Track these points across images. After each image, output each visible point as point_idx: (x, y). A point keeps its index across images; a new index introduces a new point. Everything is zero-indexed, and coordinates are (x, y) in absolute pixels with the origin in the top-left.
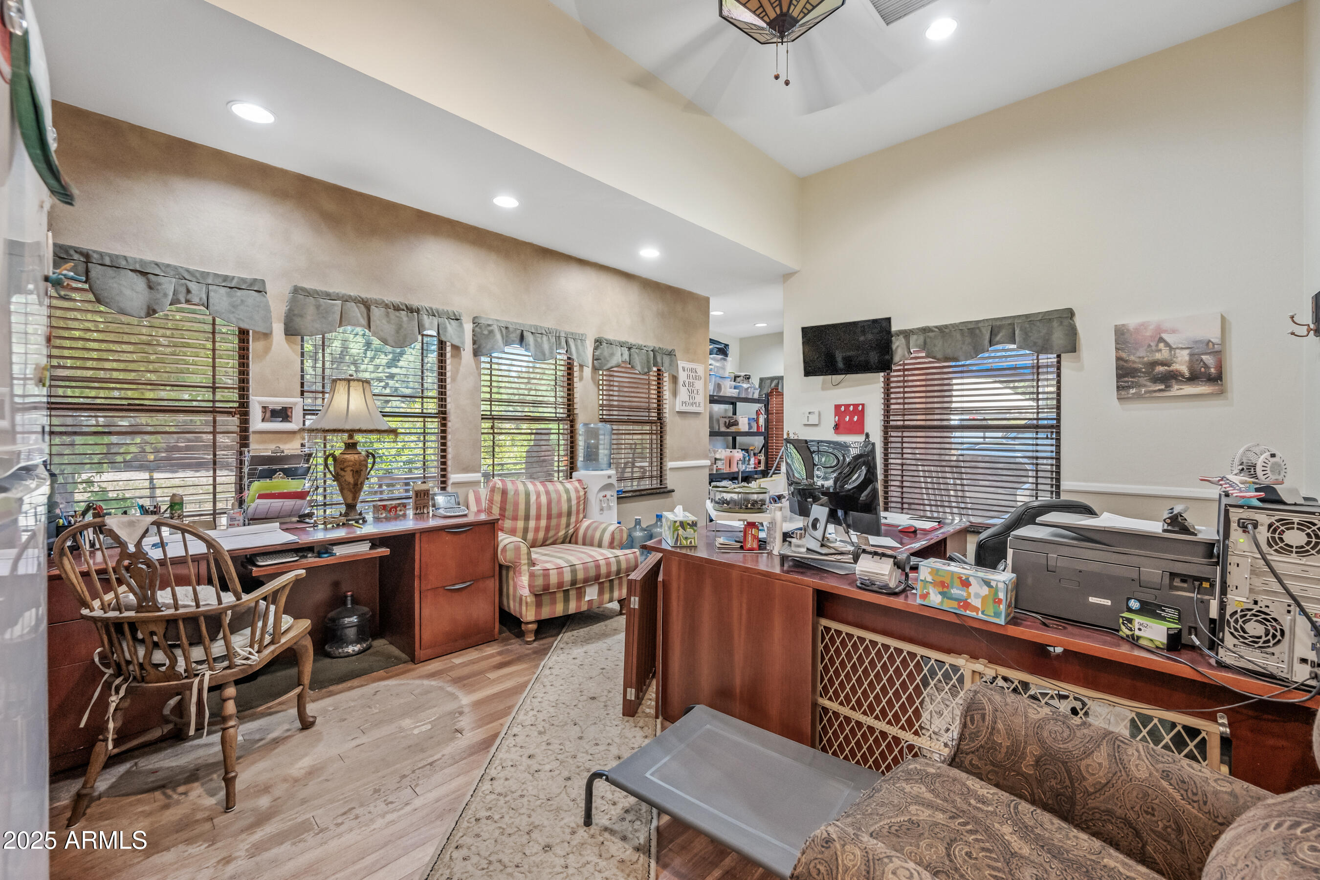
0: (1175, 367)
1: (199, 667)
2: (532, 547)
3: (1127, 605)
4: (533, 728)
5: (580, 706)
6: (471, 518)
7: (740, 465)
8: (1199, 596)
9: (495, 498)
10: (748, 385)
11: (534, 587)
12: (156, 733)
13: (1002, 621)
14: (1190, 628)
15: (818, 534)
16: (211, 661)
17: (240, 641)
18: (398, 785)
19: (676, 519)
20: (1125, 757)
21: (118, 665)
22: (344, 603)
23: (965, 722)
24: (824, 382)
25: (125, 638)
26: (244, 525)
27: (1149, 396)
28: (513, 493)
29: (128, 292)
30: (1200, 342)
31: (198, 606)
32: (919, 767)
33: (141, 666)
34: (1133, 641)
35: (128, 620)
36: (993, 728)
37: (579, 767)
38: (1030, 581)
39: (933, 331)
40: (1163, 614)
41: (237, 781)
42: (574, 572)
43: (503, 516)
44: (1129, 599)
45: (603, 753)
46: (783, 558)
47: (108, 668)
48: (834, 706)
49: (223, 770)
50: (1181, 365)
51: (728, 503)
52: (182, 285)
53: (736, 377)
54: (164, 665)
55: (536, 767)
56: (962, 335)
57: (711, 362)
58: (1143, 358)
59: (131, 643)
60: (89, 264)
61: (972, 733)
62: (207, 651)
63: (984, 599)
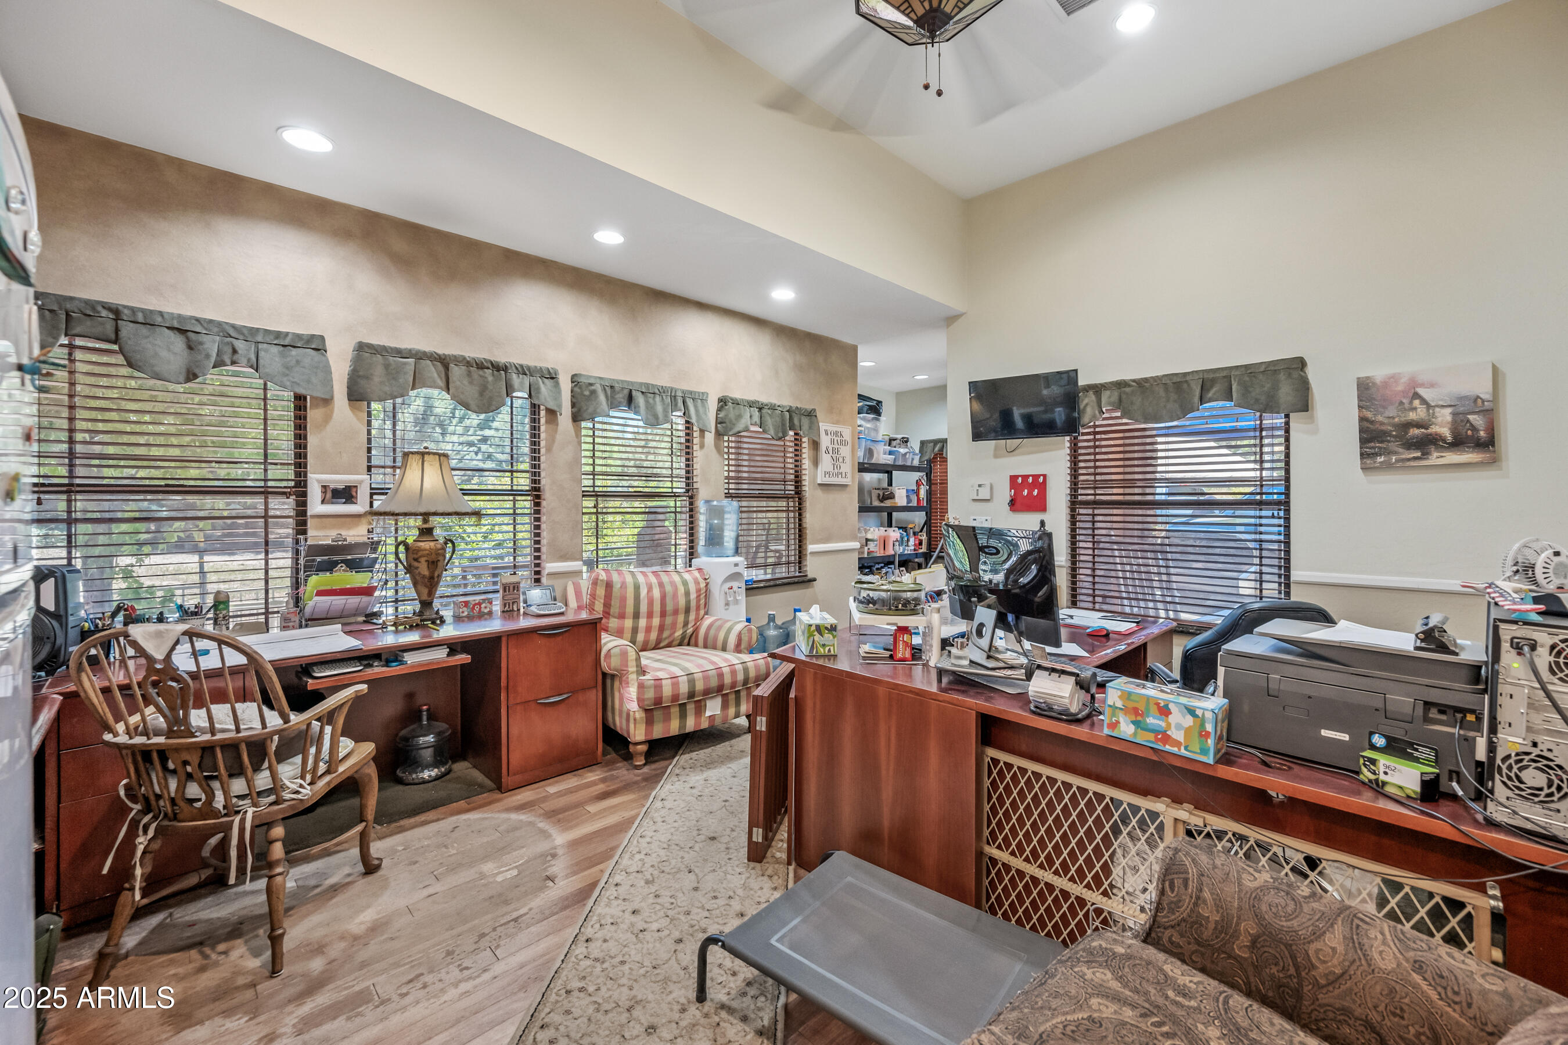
0: (1434, 429)
1: (241, 803)
2: (642, 650)
3: (1370, 741)
4: (640, 875)
5: (697, 848)
6: (570, 617)
7: (897, 547)
8: (1462, 732)
9: (598, 592)
10: (906, 450)
11: (643, 700)
12: (192, 880)
13: (1210, 760)
14: (1451, 772)
15: (984, 642)
16: (255, 795)
17: (288, 771)
18: (475, 946)
19: (812, 622)
20: (1365, 940)
21: (146, 799)
22: (419, 719)
23: (1163, 888)
24: (996, 448)
25: (154, 769)
26: (301, 627)
27: (1403, 466)
28: (619, 586)
29: (164, 354)
30: (1466, 398)
31: (238, 730)
32: (1104, 945)
33: (173, 801)
34: (1378, 788)
35: (156, 747)
36: (1198, 898)
37: (692, 926)
38: (1246, 708)
39: (1130, 386)
40: (1416, 754)
41: (286, 938)
42: (692, 682)
43: (607, 614)
44: (1371, 733)
45: (722, 909)
46: (941, 672)
47: (136, 803)
48: (1003, 856)
49: (269, 926)
50: (1442, 426)
51: (874, 602)
52: (228, 343)
53: (891, 440)
54: (199, 800)
55: (641, 925)
56: (1166, 390)
57: (859, 422)
58: (1393, 418)
59: (161, 774)
60: (119, 322)
61: (1172, 902)
62: (250, 783)
63: (1188, 731)
